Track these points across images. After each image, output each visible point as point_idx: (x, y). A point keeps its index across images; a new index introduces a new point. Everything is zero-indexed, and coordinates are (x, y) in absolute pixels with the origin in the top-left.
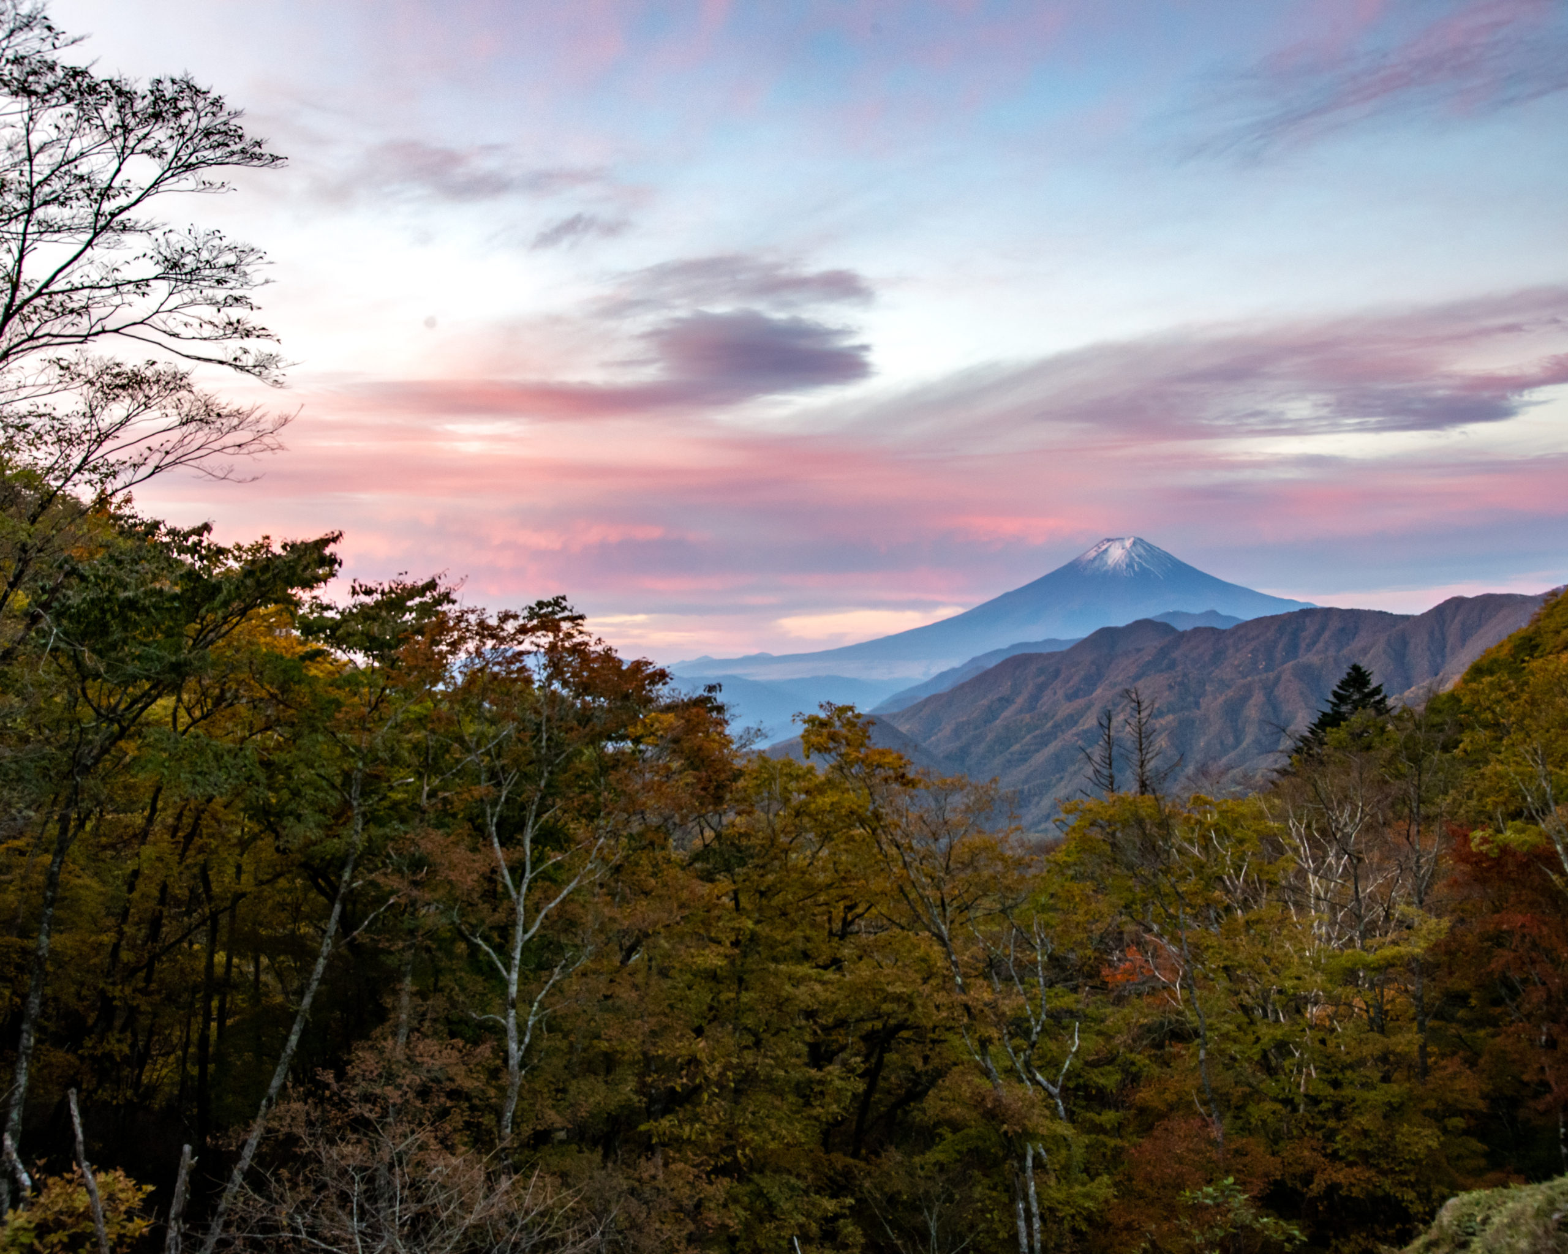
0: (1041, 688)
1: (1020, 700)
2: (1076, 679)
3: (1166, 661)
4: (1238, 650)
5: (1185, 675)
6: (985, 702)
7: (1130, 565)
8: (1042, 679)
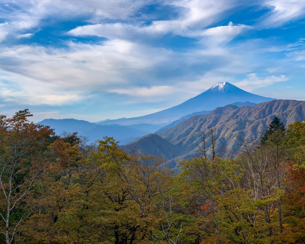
0: (202, 124)
1: (195, 129)
2: (211, 122)
3: (235, 116)
4: (255, 112)
5: (241, 119)
6: (186, 129)
7: (225, 90)
8: (202, 122)
